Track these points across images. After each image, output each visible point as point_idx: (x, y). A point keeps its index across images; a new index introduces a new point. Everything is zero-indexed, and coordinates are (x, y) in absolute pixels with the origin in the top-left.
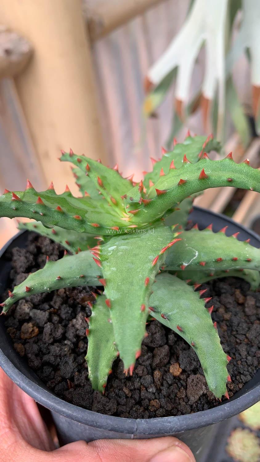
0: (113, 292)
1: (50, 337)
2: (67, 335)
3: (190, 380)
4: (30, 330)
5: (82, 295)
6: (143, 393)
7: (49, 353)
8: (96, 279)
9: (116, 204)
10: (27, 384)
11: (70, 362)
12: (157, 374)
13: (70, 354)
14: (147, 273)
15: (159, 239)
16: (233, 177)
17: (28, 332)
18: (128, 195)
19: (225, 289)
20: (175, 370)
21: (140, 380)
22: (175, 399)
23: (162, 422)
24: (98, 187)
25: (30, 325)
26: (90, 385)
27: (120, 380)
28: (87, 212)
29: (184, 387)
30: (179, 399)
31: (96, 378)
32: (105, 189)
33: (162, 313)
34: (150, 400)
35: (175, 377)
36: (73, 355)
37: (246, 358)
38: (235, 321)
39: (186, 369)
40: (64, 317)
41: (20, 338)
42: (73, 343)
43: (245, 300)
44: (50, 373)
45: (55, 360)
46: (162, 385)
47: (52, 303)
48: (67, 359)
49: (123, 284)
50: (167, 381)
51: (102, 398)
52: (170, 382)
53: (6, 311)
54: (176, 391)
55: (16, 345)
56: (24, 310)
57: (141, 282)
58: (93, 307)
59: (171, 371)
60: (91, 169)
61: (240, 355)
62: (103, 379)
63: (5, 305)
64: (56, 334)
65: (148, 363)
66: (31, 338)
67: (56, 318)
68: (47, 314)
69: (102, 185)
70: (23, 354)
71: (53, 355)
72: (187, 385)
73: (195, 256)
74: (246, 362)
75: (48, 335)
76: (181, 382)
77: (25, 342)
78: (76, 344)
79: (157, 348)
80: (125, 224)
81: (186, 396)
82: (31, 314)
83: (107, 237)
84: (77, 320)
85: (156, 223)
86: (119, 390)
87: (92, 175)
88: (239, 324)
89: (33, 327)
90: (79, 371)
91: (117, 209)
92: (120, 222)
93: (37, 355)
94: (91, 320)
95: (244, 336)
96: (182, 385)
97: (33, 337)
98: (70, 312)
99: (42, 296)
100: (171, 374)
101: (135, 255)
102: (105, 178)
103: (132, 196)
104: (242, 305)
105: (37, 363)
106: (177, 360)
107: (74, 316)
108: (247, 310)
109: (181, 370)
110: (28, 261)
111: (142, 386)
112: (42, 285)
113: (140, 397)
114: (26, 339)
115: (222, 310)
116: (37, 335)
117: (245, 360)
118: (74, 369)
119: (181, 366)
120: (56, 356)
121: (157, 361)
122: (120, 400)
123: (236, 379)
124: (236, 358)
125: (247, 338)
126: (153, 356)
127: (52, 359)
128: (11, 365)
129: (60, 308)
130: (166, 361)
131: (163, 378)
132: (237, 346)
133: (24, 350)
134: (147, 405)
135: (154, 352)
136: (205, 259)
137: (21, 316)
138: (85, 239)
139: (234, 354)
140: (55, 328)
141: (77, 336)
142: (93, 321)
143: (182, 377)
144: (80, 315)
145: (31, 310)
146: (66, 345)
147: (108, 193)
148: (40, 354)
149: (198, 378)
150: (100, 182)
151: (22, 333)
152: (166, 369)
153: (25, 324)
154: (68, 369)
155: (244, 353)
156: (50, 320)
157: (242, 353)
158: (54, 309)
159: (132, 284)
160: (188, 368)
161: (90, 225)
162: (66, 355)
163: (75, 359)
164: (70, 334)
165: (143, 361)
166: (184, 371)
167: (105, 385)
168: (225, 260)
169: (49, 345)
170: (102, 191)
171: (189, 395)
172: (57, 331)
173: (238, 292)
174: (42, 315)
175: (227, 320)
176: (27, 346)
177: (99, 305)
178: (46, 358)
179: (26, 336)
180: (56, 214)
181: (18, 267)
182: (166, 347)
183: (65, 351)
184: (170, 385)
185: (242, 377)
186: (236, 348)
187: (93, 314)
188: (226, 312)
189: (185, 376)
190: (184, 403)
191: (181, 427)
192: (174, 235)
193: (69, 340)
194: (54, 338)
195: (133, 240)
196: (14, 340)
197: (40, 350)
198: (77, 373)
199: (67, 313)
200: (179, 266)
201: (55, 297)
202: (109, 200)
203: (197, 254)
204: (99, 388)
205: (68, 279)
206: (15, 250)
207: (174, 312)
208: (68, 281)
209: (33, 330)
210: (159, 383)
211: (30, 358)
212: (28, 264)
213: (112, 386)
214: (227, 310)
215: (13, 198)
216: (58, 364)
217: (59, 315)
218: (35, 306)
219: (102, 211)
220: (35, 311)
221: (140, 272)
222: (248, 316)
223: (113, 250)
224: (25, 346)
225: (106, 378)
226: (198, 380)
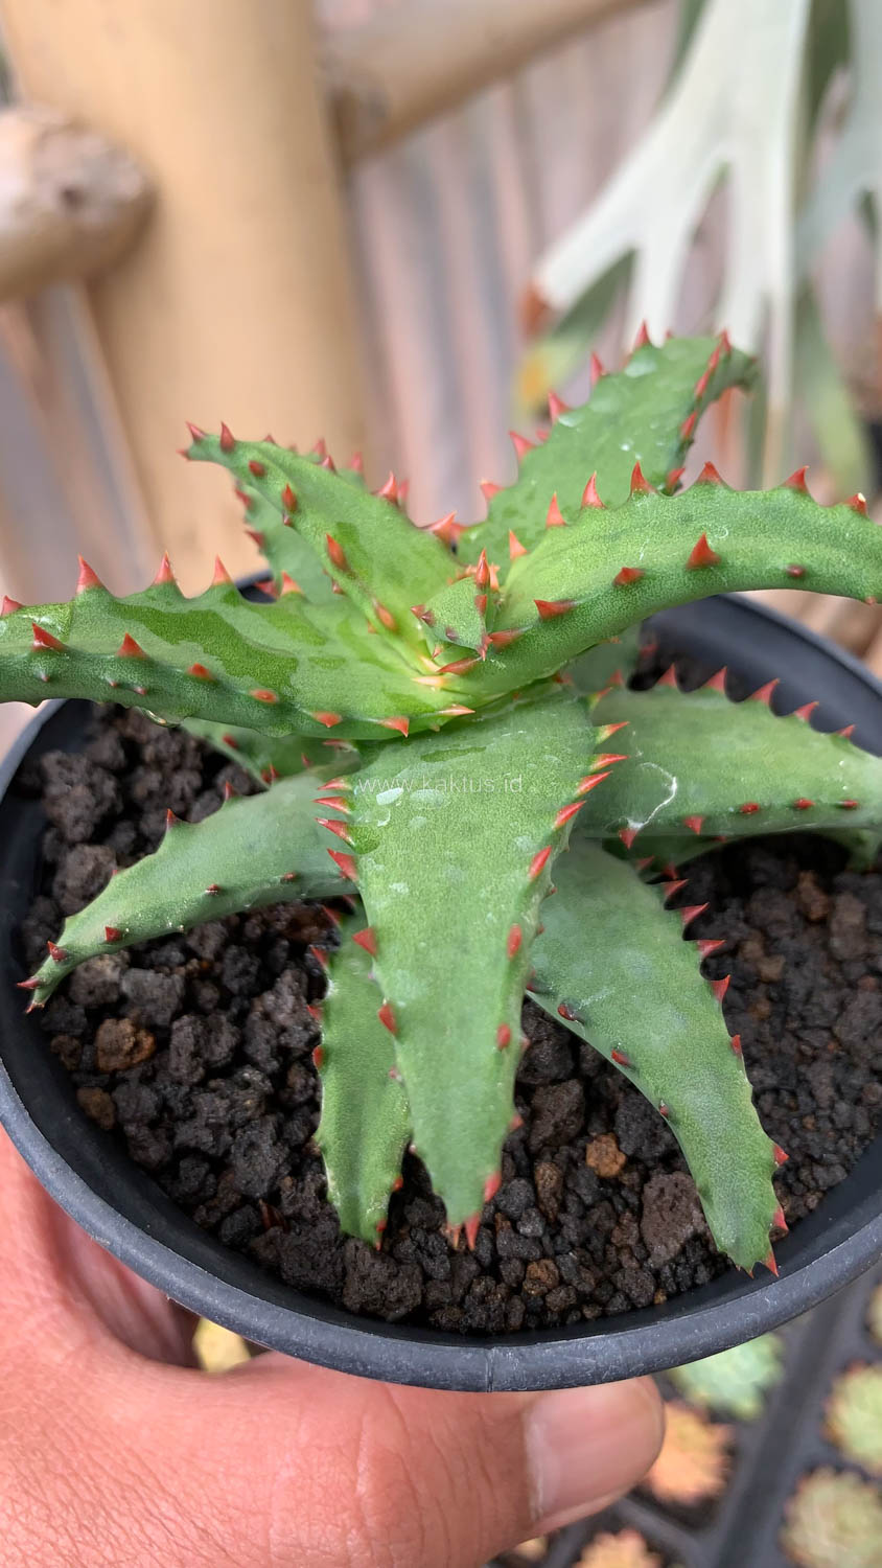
0: (403, 976)
1: (195, 1063)
2: (250, 1050)
3: (651, 1192)
4: (128, 1045)
6: (502, 1241)
7: (193, 1115)
8: (338, 880)
9: (397, 630)
11: (266, 1146)
12: (547, 1174)
13: (263, 1115)
14: (512, 906)
15: (547, 757)
16: (806, 562)
17: (119, 1049)
18: (437, 614)
19: (766, 872)
20: (605, 1157)
22: (605, 1252)
23: (571, 1353)
24: (330, 568)
25: (126, 1026)
26: (333, 1217)
28: (295, 663)
29: (632, 1212)
30: (619, 1250)
31: (353, 1202)
32: (352, 576)
33: (561, 997)
34: (525, 1263)
35: (603, 1181)
36: (271, 1119)
37: (832, 1107)
38: (798, 985)
39: (638, 1155)
40: (234, 986)
41: (95, 1071)
42: (271, 1076)
43: (832, 907)
44: (203, 1184)
45: (217, 1139)
46: (563, 1207)
47: (192, 943)
48: (252, 1134)
49: (436, 946)
50: (578, 1196)
51: (373, 1265)
52: (588, 1200)
53: (42, 999)
54: (608, 1224)
55: (84, 1093)
56: (101, 973)
57: (493, 940)
58: (332, 964)
59: (591, 1162)
60: (303, 504)
61: (811, 1095)
62: (373, 1210)
63: (39, 985)
64: (212, 1053)
66: (129, 1068)
67: (208, 994)
68: (177, 978)
69: (342, 564)
70: (108, 1122)
71: (207, 1125)
72: (641, 1206)
73: (667, 794)
74: (832, 1121)
75: (185, 1056)
76: (623, 1193)
77: (112, 1082)
78: (279, 1079)
79: (544, 1085)
80: (429, 702)
81: (641, 1240)
82: (126, 987)
83: (371, 746)
84: (278, 994)
85: (533, 694)
86: (429, 1231)
87: (307, 523)
88: (809, 994)
89: (135, 1034)
90: (297, 1173)
91: (398, 646)
92: (412, 693)
93: (153, 1125)
94: (326, 1014)
95: (826, 1034)
96: (627, 1204)
97: (139, 1062)
98: (253, 969)
100: (591, 1170)
101: (471, 830)
102: (347, 530)
103: (453, 624)
104: (823, 922)
105: (155, 1152)
106: (610, 1125)
107: (267, 980)
108: (836, 942)
109: (622, 1159)
110: (98, 804)
111: (499, 1216)
112: (160, 913)
113: (494, 1250)
114: (115, 1071)
115: (753, 948)
116: (152, 1056)
117: (828, 1112)
118: (277, 1169)
119: (622, 1146)
120: (216, 1129)
121: (545, 1129)
122: (430, 1265)
123: (798, 1180)
124: (797, 1108)
125: (834, 1037)
126: (533, 1116)
127: (207, 1138)
128: (77, 1183)
129: (219, 957)
130: (572, 1129)
131: (565, 1186)
132: (802, 1069)
133: (110, 1110)
134: (517, 1277)
135: (536, 1100)
136: (699, 805)
137: (91, 993)
139: (793, 1094)
140: (210, 1031)
141: (283, 1052)
142: (333, 1016)
143: (625, 1179)
144: (287, 980)
145: (123, 972)
146: (247, 1085)
147: (365, 592)
148: (164, 1119)
149: (676, 1185)
150: (335, 553)
151: (100, 1053)
152: (575, 1154)
153: (108, 1023)
154: (258, 1168)
155: (825, 1092)
156: (188, 1004)
157: (818, 1093)
158: (200, 959)
159: (462, 945)
160: (646, 1153)
161: (309, 718)
162: (249, 1120)
163: (279, 1135)
164: (261, 1048)
166: (632, 1161)
167: (383, 1225)
168: (770, 807)
169: (191, 1090)
170: (342, 581)
171: (649, 1238)
172: (217, 1041)
173: (807, 882)
174: (157, 986)
175: (770, 983)
176: (120, 1094)
177: (350, 957)
178: (186, 1134)
179: (115, 1062)
180: (188, 685)
181: (68, 821)
182: (575, 1088)
183: (247, 1109)
184: (588, 1208)
185: (820, 1172)
186: (798, 1074)
187: (333, 990)
188: (768, 954)
189: (635, 1175)
190: (635, 1264)
192: (596, 734)
193: (255, 1065)
194: (206, 1061)
195: (462, 761)
196: (76, 1077)
197: (164, 1107)
198: (288, 1181)
199: (245, 972)
200: (614, 830)
202: (370, 613)
203: (674, 787)
204: (362, 1231)
205: (245, 887)
206: (50, 760)
207: (601, 996)
208: (243, 896)
209: (137, 1044)
210: (552, 1203)
211: (133, 1138)
212: (98, 811)
213: (403, 1221)
214: (770, 946)
215: (37, 643)
216: (227, 1152)
217: (217, 982)
218: (137, 959)
219: (346, 652)
220: (137, 974)
221: (487, 901)
222: (840, 963)
223: (393, 804)
224: (115, 1094)
225: (385, 1200)
226: (677, 1191)
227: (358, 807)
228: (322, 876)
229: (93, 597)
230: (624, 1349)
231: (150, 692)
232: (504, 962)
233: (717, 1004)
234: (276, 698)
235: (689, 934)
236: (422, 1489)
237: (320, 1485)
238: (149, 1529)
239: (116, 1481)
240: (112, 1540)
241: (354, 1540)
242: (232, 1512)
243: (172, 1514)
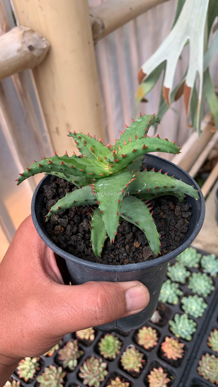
2: (79, 231)
3: (144, 249)
4: (60, 229)
5: (84, 210)
6: (120, 256)
7: (71, 240)
8: (93, 201)
9: (101, 161)
11: (82, 244)
12: (127, 247)
13: (82, 240)
14: (119, 197)
15: (124, 179)
16: (159, 147)
17: (58, 230)
18: (107, 157)
19: (164, 202)
20: (136, 245)
21: (118, 250)
22: (137, 259)
23: (130, 266)
24: (91, 152)
25: (59, 226)
26: (94, 254)
27: (109, 251)
28: (86, 166)
29: (141, 253)
30: (139, 259)
31: (97, 250)
32: (95, 153)
33: (128, 216)
34: (124, 260)
35: (136, 248)
36: (83, 240)
37: (175, 238)
38: (169, 219)
39: (142, 244)
40: (76, 221)
41: (54, 234)
42: (83, 235)
43: (175, 207)
44: (72, 250)
45: (75, 243)
46: (130, 252)
47: (69, 215)
48: (80, 242)
49: (108, 203)
50: (132, 250)
51: (100, 259)
52: (134, 251)
53: (47, 219)
54: (137, 255)
55: (53, 237)
56: (55, 219)
57: (116, 201)
58: (92, 216)
59: (134, 245)
60: (87, 142)
61: (171, 236)
62: (100, 250)
63: (48, 217)
64: (73, 231)
65: (122, 242)
66: (60, 233)
67: (72, 222)
68: (67, 220)
69: (93, 151)
70: (57, 241)
71: (73, 241)
72: (143, 252)
73: (144, 186)
74: (175, 240)
75: (69, 231)
76: (140, 250)
77: (57, 236)
78: (84, 235)
79: (127, 234)
80: (107, 172)
81: (142, 257)
82: (59, 221)
83: (98, 179)
84: (83, 223)
85: (123, 170)
86: (108, 255)
87: (87, 145)
88: (170, 220)
89: (61, 228)
90: (87, 248)
91: (102, 164)
92: (104, 170)
93: (64, 242)
94: (92, 222)
96: (140, 252)
99: (63, 211)
100: (135, 247)
101: (113, 188)
102: (94, 146)
103: (110, 158)
104: (174, 210)
105: (65, 245)
106: (137, 240)
107: (81, 221)
108: (176, 213)
109: (139, 245)
110: (53, 193)
111: (120, 253)
112: (66, 205)
113: (119, 258)
114: (58, 234)
115: (161, 214)
116: (63, 232)
118: (84, 247)
119: (139, 243)
120: (74, 241)
121: (127, 240)
122: (109, 260)
123: (168, 248)
125: (175, 227)
126: (125, 239)
127: (73, 243)
128: (54, 245)
129: (73, 217)
130: (131, 241)
131: (130, 249)
132: (169, 232)
133: (57, 240)
134: (123, 262)
135: (126, 236)
136: (150, 187)
137: (53, 222)
140: (72, 227)
141: (84, 231)
142: (93, 222)
143: (140, 248)
144: (85, 221)
145: (58, 219)
146: (79, 235)
147: (97, 155)
148: (66, 241)
150: (92, 150)
151: (55, 231)
152: (132, 245)
153: (57, 226)
154: (81, 247)
155: (173, 235)
156: (69, 223)
157: (172, 236)
158: (71, 218)
159: (112, 203)
160: (143, 244)
161: (88, 174)
162: (79, 240)
163: (84, 242)
164: (81, 230)
165: (120, 241)
166: (141, 245)
167: (101, 253)
168: (160, 187)
169: (70, 236)
170: (93, 154)
171: (144, 256)
172: (74, 229)
173: (171, 204)
174: (64, 221)
175: (165, 219)
176: (59, 237)
177: (95, 214)
178: (70, 242)
179: (58, 232)
180: (71, 169)
181: (48, 196)
182: (132, 233)
183: (79, 239)
184: (134, 252)
185: (172, 247)
186: (169, 233)
187: (93, 219)
188: (164, 214)
189: (142, 248)
191: (138, 268)
192: (132, 176)
193: (80, 233)
194: (72, 232)
195: (111, 180)
196: (52, 235)
197: (66, 239)
198: (86, 249)
199: (78, 219)
200: (136, 192)
201: (70, 211)
202: (97, 159)
203: (146, 185)
204: (98, 255)
205: (79, 201)
206: (45, 187)
207: (134, 215)
208: (78, 203)
209: (61, 229)
210: (128, 251)
211: (61, 243)
212: (53, 194)
213: (105, 254)
214: (164, 213)
215: (49, 163)
216: (76, 245)
217: (73, 221)
218: (60, 217)
219: (94, 165)
220: (61, 219)
221: (115, 197)
222: (177, 216)
223: (101, 186)
224: (58, 238)
225: (102, 249)
226: (148, 249)
227: (96, 187)
228: (91, 200)
229: (56, 157)
230: (138, 265)
231: (65, 170)
232: (117, 204)
233: (151, 215)
234: (84, 171)
235: (150, 211)
236: (108, 301)
237: (92, 299)
238: (63, 308)
239: (57, 301)
240: (57, 310)
241: (97, 308)
242: (77, 304)
243: (67, 305)
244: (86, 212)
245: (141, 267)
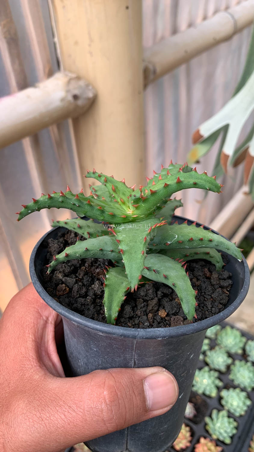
0: (125, 246)
1: (77, 294)
2: (88, 293)
3: (172, 319)
4: (64, 288)
5: (98, 270)
6: (140, 326)
7: (76, 303)
8: (110, 252)
9: (124, 203)
10: (66, 311)
11: (92, 309)
12: (150, 315)
13: (91, 304)
16: (197, 182)
17: (62, 290)
19: (197, 268)
20: (162, 313)
21: (138, 319)
24: (112, 192)
25: (64, 285)
27: (126, 319)
28: (105, 207)
31: (110, 316)
32: (116, 193)
33: (154, 269)
35: (162, 318)
36: (93, 305)
37: (212, 310)
38: (204, 286)
39: (169, 313)
40: (86, 283)
41: (56, 295)
42: (93, 299)
43: (211, 275)
45: (82, 307)
46: (154, 322)
47: (77, 275)
48: (89, 307)
50: (157, 320)
52: (159, 321)
53: (49, 272)
56: (59, 277)
57: (141, 240)
59: (159, 314)
60: (108, 181)
61: (207, 307)
62: (114, 315)
63: (50, 267)
64: (81, 292)
65: (144, 309)
66: (63, 295)
67: (80, 283)
68: (74, 280)
69: (114, 191)
71: (79, 304)
72: (170, 323)
73: (175, 238)
74: (212, 312)
75: (76, 292)
76: (166, 322)
77: (59, 297)
78: (95, 299)
79: (150, 300)
80: (130, 215)
82: (63, 280)
84: (95, 285)
85: (150, 215)
86: (125, 324)
87: (108, 185)
88: (206, 288)
90: (98, 315)
91: (124, 207)
92: (126, 214)
93: (68, 305)
95: (210, 296)
97: (65, 294)
98: (90, 280)
99: (70, 269)
100: (160, 316)
102: (116, 187)
104: (209, 278)
106: (164, 308)
107: (92, 282)
108: (212, 281)
109: (166, 313)
110: (60, 247)
111: (140, 322)
112: (76, 253)
114: (60, 295)
115: (194, 280)
116: (67, 294)
117: (211, 310)
118: (94, 313)
119: (166, 311)
120: (82, 305)
121: (150, 308)
124: (204, 310)
125: (212, 297)
126: (147, 305)
127: (79, 306)
128: (55, 301)
129: (83, 278)
130: (156, 309)
131: (154, 318)
132: (205, 302)
135: (148, 303)
136: (182, 239)
137: (56, 281)
138: (100, 232)
139: (203, 307)
140: (81, 288)
141: (95, 294)
142: (107, 279)
143: (167, 318)
144: (96, 282)
145: (63, 277)
146: (88, 299)
147: (118, 196)
148: (70, 304)
149: (178, 318)
150: (113, 189)
151: (57, 292)
152: (156, 313)
153: (60, 285)
154: (90, 313)
155: (209, 306)
156: (76, 282)
158: (79, 278)
160: (171, 313)
161: (108, 214)
162: (88, 304)
163: (94, 307)
164: (91, 293)
165: (141, 308)
166: (168, 315)
167: (116, 319)
168: (195, 240)
169: (76, 298)
170: (114, 194)
172: (82, 290)
173: (206, 270)
174: (70, 280)
175: (198, 286)
176: (61, 299)
177: (111, 272)
179: (61, 293)
180: (86, 206)
181: (52, 251)
182: (156, 299)
183: (88, 302)
184: (159, 323)
187: (107, 276)
188: (197, 281)
189: (169, 318)
193: (89, 296)
194: (80, 294)
197: (70, 302)
198: (96, 315)
199: (88, 281)
200: (165, 244)
201: (79, 271)
202: (119, 200)
203: (177, 236)
204: (112, 321)
205: (92, 250)
206: (50, 240)
208: (91, 252)
209: (65, 289)
210: (151, 320)
212: (59, 249)
214: (198, 280)
215: (61, 195)
216: (83, 310)
217: (82, 282)
218: (66, 275)
219: (115, 208)
220: (66, 278)
221: (140, 236)
222: (213, 285)
225: (117, 313)
228: (107, 251)
231: (79, 206)
232: (143, 243)
233: (184, 270)
234: (102, 210)
235: (183, 266)
236: (119, 394)
237: (96, 393)
241: (103, 405)
244: (98, 273)
245: (170, 334)
